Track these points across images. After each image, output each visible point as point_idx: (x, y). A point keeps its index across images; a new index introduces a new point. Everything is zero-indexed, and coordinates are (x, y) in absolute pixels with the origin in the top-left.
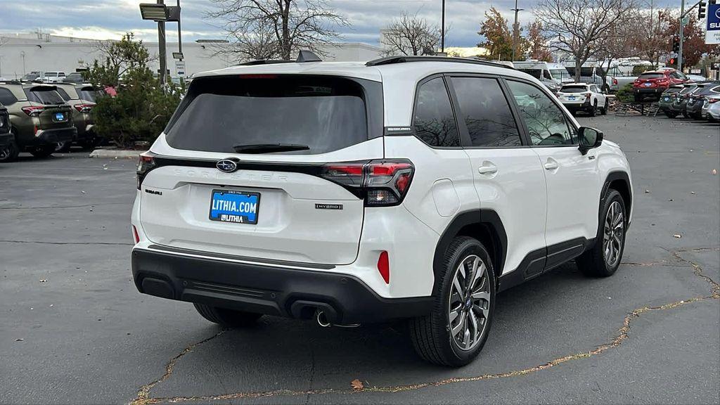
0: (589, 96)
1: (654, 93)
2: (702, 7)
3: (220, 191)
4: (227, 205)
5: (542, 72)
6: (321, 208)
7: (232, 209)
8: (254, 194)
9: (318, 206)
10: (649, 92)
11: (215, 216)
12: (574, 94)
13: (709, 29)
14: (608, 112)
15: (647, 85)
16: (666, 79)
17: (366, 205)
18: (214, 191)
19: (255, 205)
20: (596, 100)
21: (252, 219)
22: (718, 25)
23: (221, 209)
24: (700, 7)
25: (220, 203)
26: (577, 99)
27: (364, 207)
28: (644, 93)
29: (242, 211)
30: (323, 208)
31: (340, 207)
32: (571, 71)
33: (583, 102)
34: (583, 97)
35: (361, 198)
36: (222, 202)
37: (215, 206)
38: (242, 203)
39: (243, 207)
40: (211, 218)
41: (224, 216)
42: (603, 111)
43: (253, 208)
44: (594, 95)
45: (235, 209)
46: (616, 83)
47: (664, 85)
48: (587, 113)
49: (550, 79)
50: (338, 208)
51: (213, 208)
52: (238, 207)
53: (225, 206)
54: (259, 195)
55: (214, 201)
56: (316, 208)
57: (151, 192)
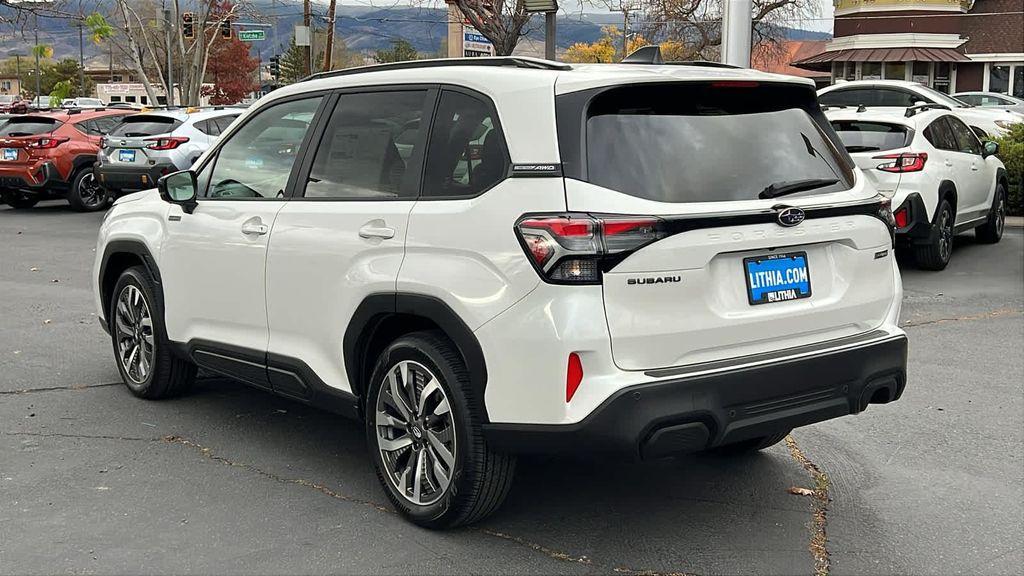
3: (753, 260)
4: (772, 278)
7: (779, 281)
8: (797, 255)
11: (757, 298)
18: (745, 262)
19: (805, 269)
21: (803, 292)
23: (763, 285)
25: (760, 277)
29: (791, 282)
30: (880, 257)
31: (886, 253)
36: (762, 274)
37: (755, 282)
38: (789, 270)
39: (791, 277)
40: (752, 302)
41: (771, 295)
43: (804, 275)
45: (781, 281)
50: (886, 256)
51: (753, 286)
52: (785, 279)
53: (767, 279)
54: (804, 255)
55: (751, 275)
56: (877, 257)
57: (651, 281)
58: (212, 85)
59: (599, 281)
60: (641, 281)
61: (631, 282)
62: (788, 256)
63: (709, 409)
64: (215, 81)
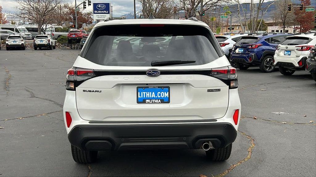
0: (49, 41)
1: (77, 39)
2: (85, 4)
3: (141, 87)
5: (15, 29)
6: (210, 91)
8: (166, 87)
9: (209, 91)
10: (74, 39)
11: (141, 101)
12: (42, 40)
13: (94, 13)
14: (56, 48)
15: (74, 36)
16: (81, 34)
17: (230, 88)
18: (138, 88)
19: (168, 93)
20: (52, 42)
21: (166, 101)
22: (98, 12)
23: (144, 97)
24: (84, 4)
25: (143, 94)
26: (44, 42)
27: (229, 89)
28: (72, 39)
29: (159, 97)
30: (212, 91)
31: (219, 90)
32: (29, 29)
33: (47, 43)
34: (47, 41)
35: (228, 85)
36: (144, 93)
37: (140, 95)
38: (159, 93)
39: (160, 95)
40: (138, 102)
41: (148, 101)
42: (54, 48)
43: (167, 95)
44: (51, 40)
45: (154, 96)
46: (53, 35)
47: (80, 36)
48: (49, 48)
49: (19, 33)
50: (219, 91)
51: (139, 97)
52: (156, 95)
53: (147, 95)
54: (169, 88)
55: (139, 93)
56: (208, 91)
57: (90, 91)
58: (299, 26)
59: (75, 90)
60: (87, 91)
61: (84, 91)
62: (159, 87)
63: (110, 137)
64: (301, 25)
